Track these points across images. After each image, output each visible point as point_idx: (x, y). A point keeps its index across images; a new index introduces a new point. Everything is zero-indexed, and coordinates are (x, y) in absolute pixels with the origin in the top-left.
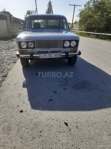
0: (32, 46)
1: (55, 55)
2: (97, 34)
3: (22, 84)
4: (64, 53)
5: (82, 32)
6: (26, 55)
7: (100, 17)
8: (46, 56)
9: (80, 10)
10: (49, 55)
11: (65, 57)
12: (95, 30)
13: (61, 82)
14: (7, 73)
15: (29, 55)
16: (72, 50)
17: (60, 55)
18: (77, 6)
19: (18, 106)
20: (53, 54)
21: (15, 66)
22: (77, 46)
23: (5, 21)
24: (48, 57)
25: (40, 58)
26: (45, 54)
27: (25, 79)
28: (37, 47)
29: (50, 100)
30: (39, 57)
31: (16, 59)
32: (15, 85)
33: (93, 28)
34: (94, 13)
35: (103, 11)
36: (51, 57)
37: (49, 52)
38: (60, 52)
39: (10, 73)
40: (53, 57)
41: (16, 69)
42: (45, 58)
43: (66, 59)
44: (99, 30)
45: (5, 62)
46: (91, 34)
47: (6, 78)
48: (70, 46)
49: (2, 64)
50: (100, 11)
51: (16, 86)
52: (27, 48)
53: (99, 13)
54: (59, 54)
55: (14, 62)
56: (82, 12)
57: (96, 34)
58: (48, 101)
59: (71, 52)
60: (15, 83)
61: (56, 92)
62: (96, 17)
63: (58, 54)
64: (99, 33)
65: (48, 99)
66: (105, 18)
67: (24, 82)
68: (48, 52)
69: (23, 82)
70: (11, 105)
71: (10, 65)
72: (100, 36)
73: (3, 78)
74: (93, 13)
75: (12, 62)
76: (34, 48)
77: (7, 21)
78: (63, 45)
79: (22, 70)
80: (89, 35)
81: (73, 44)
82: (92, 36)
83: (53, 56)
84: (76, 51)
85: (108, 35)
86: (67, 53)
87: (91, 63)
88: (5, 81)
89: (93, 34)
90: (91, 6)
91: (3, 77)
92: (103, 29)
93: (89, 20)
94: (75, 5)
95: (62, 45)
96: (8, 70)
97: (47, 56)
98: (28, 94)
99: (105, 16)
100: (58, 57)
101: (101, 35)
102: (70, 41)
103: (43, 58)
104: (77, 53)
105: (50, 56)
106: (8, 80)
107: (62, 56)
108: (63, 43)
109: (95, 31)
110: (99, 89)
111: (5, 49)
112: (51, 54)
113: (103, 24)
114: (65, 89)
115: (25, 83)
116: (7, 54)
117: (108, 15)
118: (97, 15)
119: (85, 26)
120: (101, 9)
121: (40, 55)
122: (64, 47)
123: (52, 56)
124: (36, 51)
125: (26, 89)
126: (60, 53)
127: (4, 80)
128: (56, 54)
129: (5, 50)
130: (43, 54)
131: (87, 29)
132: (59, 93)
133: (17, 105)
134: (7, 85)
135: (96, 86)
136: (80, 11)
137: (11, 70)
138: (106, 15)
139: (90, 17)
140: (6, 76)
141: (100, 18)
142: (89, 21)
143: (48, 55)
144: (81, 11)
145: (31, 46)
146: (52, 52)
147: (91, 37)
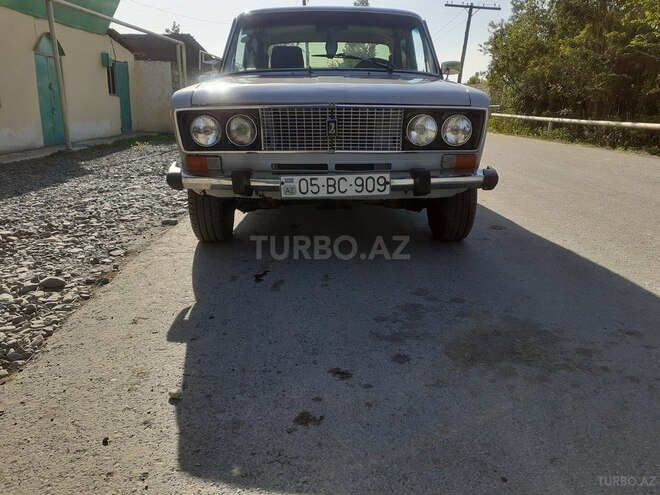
0: (247, 138)
1: (359, 182)
2: (574, 124)
3: (171, 322)
4: (408, 175)
5: (502, 119)
6: (214, 181)
7: (585, 50)
8: (315, 189)
9: (494, 27)
10: (331, 182)
11: (411, 195)
12: (566, 106)
13: (384, 319)
14: (116, 267)
15: (230, 183)
16: (451, 159)
17: (386, 183)
18: (479, 8)
19: (105, 442)
20: (351, 178)
21: (165, 239)
22: (475, 141)
23: (168, 64)
24: (323, 194)
25: (283, 196)
26: (308, 178)
27: (190, 300)
28: (268, 140)
29: (304, 419)
30: (277, 189)
31: (178, 211)
32: (135, 322)
33: (554, 100)
34: (558, 33)
35: (601, 25)
36: (337, 194)
37: (332, 167)
38: (387, 167)
39: (130, 268)
40: (351, 193)
41: (167, 250)
42: (310, 195)
43: (419, 210)
44: (584, 105)
45: (123, 221)
46: (545, 124)
47: (99, 291)
48: (439, 143)
49: (109, 227)
50: (588, 26)
51: (135, 329)
52: (224, 143)
53: (582, 33)
54: (382, 181)
55: (165, 223)
56: (502, 31)
57: (570, 124)
58: (290, 425)
59: (443, 172)
60: (134, 315)
61: (344, 375)
62: (566, 51)
63: (376, 176)
64: (583, 121)
65: (296, 414)
66: (613, 55)
67: (185, 311)
68: (325, 167)
69: (181, 309)
70: (71, 433)
71: (146, 234)
72: (586, 133)
73: (84, 289)
74: (552, 33)
75: (156, 223)
76: (256, 145)
77: (174, 67)
78: (404, 134)
79: (193, 255)
80: (534, 129)
81: (456, 131)
82: (548, 131)
83: (349, 187)
84: (470, 167)
85: (630, 128)
86: (421, 176)
87: (551, 239)
88: (91, 302)
89: (556, 125)
90: (546, 7)
91: (88, 282)
92: (601, 104)
93: (536, 65)
94: (471, 7)
95: (398, 135)
96: (126, 254)
97: (319, 187)
98: (185, 375)
99: (611, 47)
100: (376, 193)
101: (591, 128)
102: (440, 116)
103: (298, 195)
104: (478, 177)
105: (331, 189)
106: (107, 297)
107: (394, 188)
108: (405, 125)
109: (565, 111)
110: (605, 369)
111: (148, 173)
112: (337, 178)
113: (600, 79)
114: (402, 359)
115: (187, 317)
116: (146, 193)
117: (626, 42)
118: (573, 45)
119: (519, 90)
120: (591, 20)
121: (283, 178)
122: (408, 146)
123: (343, 186)
124: (267, 163)
125: (180, 350)
126: (387, 176)
127: (87, 298)
128: (365, 177)
129: (142, 178)
130: (297, 179)
131: (528, 105)
132: (364, 382)
133: (102, 435)
134: (93, 321)
135: (587, 353)
136: (494, 30)
137: (142, 257)
138: (615, 41)
139: (541, 50)
140: (106, 282)
141: (585, 56)
142: (534, 69)
143: (322, 180)
144: (499, 28)
145: (241, 139)
146: (344, 168)
147: (546, 138)
